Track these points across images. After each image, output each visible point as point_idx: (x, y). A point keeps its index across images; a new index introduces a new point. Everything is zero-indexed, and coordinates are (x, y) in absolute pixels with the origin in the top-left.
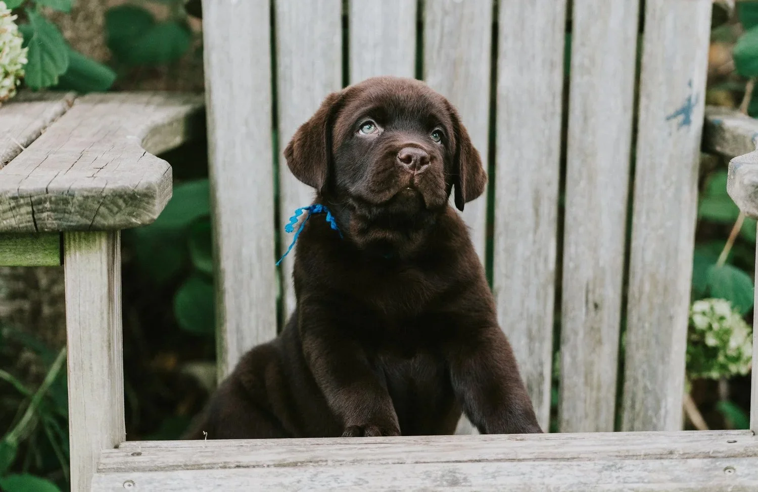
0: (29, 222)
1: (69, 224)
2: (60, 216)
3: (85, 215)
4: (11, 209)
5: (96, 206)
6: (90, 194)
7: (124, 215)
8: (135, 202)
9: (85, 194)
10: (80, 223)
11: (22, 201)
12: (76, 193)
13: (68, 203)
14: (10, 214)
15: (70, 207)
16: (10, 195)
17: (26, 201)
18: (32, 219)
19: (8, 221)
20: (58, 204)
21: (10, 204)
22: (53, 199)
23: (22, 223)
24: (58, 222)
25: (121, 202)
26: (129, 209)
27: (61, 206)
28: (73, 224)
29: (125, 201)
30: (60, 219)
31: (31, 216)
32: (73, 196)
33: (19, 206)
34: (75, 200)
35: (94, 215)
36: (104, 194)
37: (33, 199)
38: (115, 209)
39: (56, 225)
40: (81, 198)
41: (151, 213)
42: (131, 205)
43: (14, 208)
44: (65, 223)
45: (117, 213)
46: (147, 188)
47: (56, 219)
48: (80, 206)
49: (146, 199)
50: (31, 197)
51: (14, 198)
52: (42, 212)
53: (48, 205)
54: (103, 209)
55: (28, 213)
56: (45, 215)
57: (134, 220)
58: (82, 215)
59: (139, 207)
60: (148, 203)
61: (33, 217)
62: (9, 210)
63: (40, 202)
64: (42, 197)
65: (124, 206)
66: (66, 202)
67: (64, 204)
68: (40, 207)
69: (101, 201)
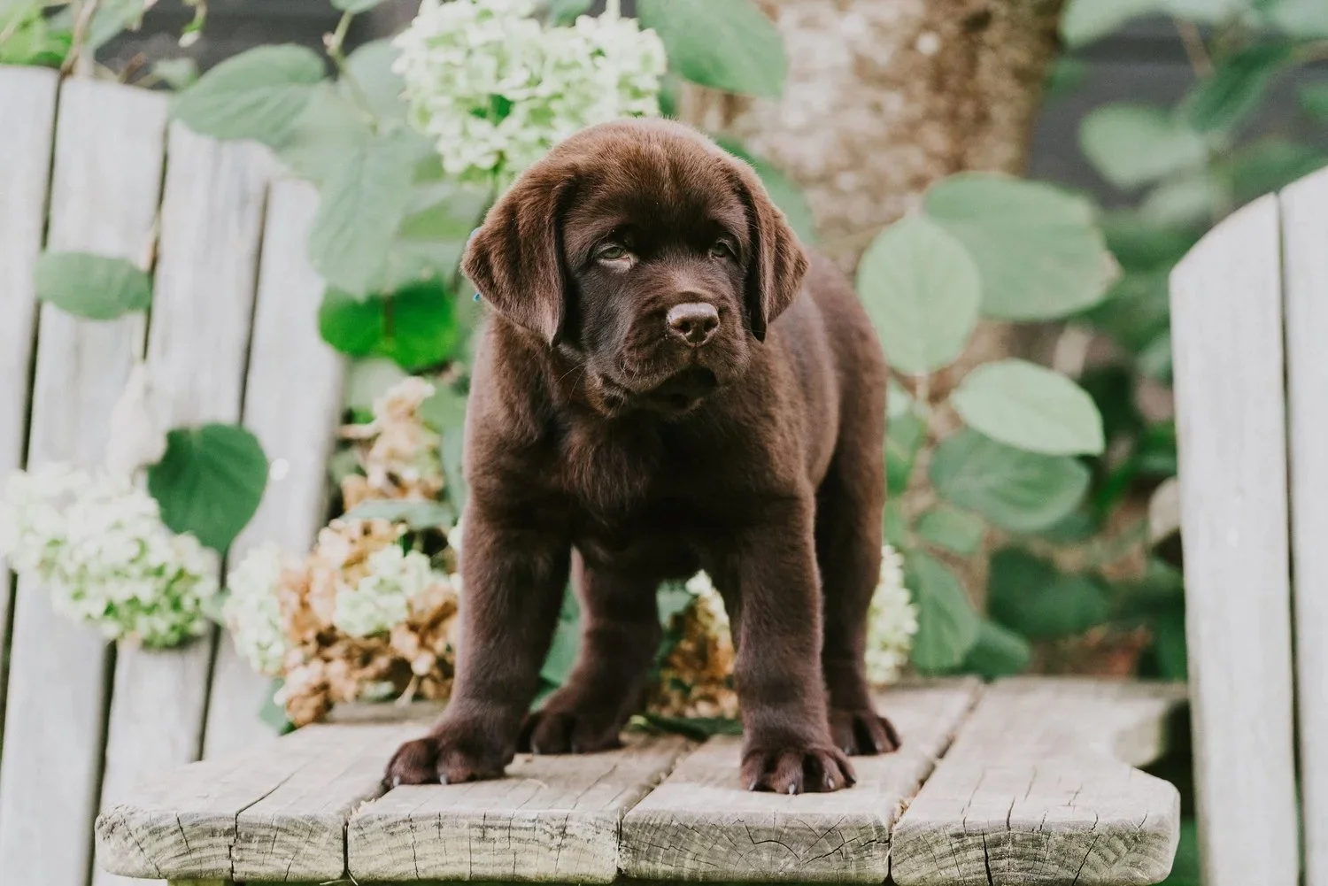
0: (980, 873)
1: (1041, 877)
2: (1028, 864)
3: (1066, 864)
4: (954, 852)
5: (1084, 851)
6: (1074, 832)
7: (1125, 865)
8: (1142, 846)
9: (1068, 831)
10: (1061, 876)
11: (970, 841)
12: (1054, 829)
13: (1041, 845)
14: (950, 860)
15: (1043, 851)
16: (952, 830)
17: (976, 841)
18: (984, 868)
19: (948, 871)
20: (1026, 847)
21: (951, 845)
22: (1018, 838)
23: (968, 875)
24: (1024, 873)
25: (1120, 845)
26: (1134, 857)
27: (1030, 850)
28: (1047, 877)
29: (1126, 843)
30: (1028, 870)
31: (983, 863)
32: (1049, 835)
33: (966, 849)
34: (1051, 840)
35: (1079, 865)
36: (1095, 833)
37: (986, 837)
38: (1112, 857)
39: (1022, 879)
40: (1060, 838)
41: (1164, 863)
42: (1135, 851)
43: (958, 850)
44: (1035, 877)
45: (1115, 861)
46: (1158, 825)
47: (1021, 870)
48: (1058, 850)
49: (1156, 841)
50: (983, 834)
51: (958, 836)
52: (1001, 859)
53: (1009, 847)
54: (1093, 856)
55: (978, 860)
56: (1004, 863)
57: (1138, 874)
58: (1061, 864)
59: (1146, 854)
60: (1159, 848)
61: (987, 865)
62: (950, 855)
63: (997, 843)
64: (1002, 834)
65: (1125, 850)
66: (1037, 843)
67: (1034, 846)
68: (998, 850)
69: (1092, 842)
